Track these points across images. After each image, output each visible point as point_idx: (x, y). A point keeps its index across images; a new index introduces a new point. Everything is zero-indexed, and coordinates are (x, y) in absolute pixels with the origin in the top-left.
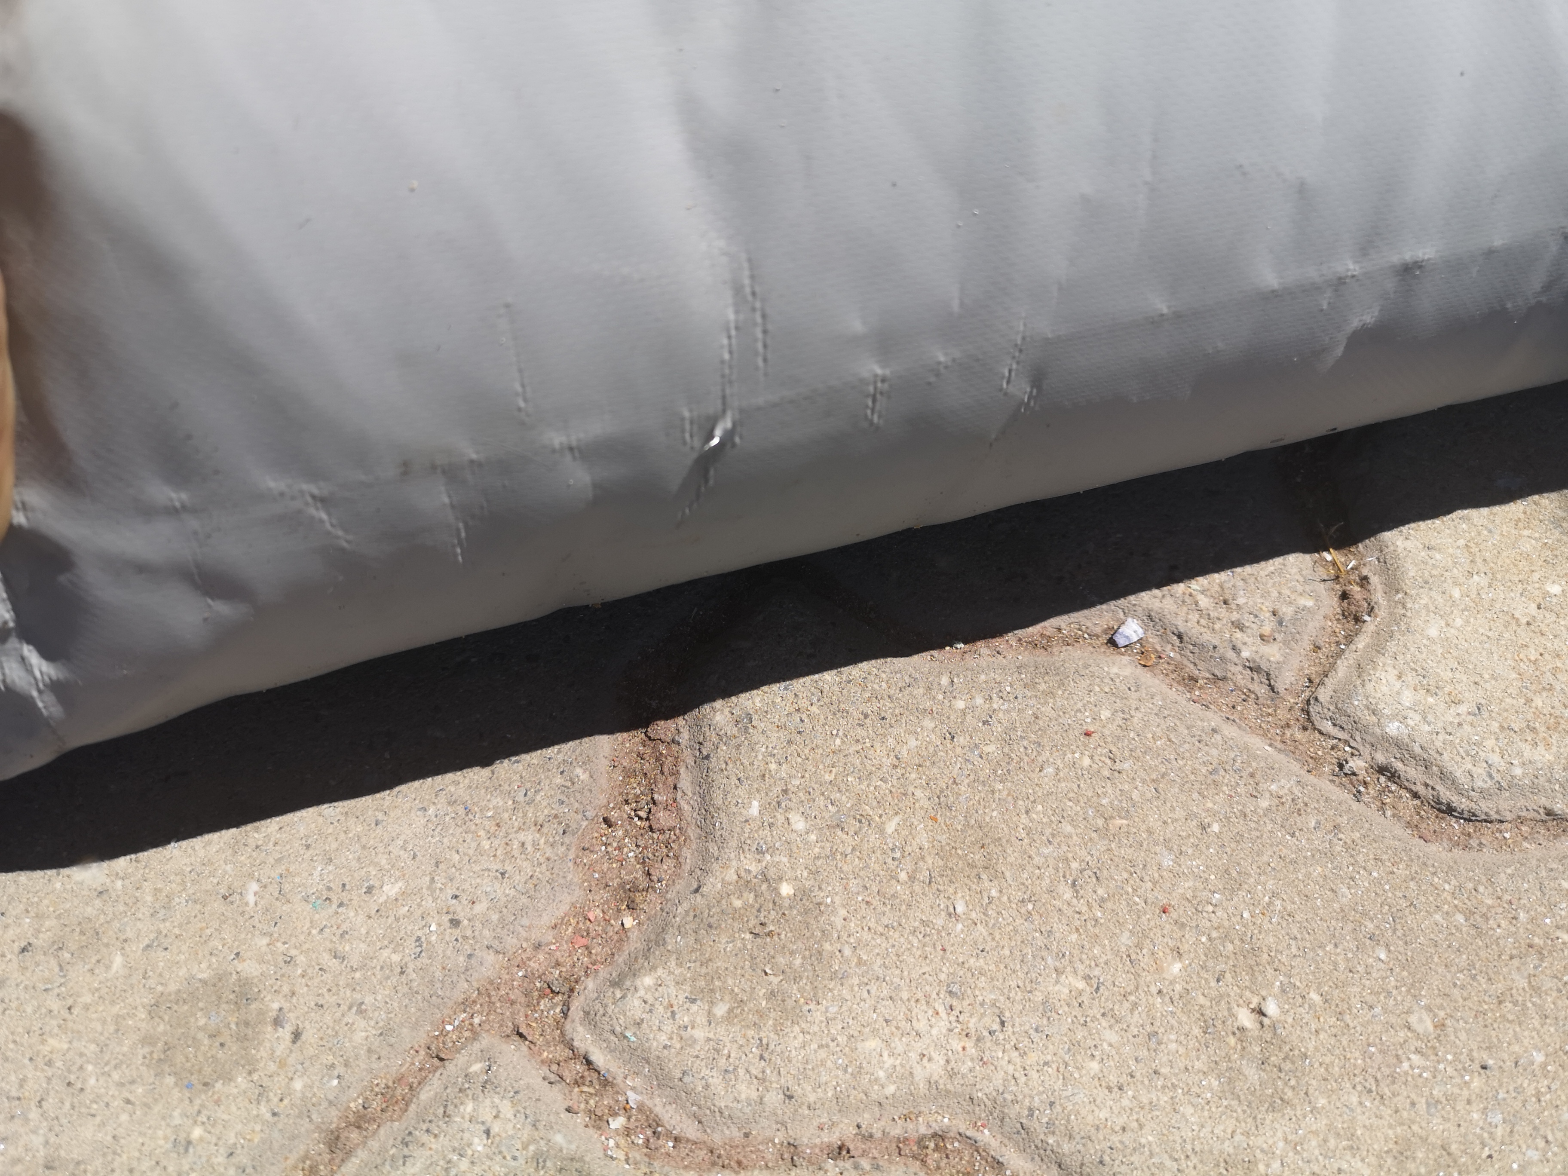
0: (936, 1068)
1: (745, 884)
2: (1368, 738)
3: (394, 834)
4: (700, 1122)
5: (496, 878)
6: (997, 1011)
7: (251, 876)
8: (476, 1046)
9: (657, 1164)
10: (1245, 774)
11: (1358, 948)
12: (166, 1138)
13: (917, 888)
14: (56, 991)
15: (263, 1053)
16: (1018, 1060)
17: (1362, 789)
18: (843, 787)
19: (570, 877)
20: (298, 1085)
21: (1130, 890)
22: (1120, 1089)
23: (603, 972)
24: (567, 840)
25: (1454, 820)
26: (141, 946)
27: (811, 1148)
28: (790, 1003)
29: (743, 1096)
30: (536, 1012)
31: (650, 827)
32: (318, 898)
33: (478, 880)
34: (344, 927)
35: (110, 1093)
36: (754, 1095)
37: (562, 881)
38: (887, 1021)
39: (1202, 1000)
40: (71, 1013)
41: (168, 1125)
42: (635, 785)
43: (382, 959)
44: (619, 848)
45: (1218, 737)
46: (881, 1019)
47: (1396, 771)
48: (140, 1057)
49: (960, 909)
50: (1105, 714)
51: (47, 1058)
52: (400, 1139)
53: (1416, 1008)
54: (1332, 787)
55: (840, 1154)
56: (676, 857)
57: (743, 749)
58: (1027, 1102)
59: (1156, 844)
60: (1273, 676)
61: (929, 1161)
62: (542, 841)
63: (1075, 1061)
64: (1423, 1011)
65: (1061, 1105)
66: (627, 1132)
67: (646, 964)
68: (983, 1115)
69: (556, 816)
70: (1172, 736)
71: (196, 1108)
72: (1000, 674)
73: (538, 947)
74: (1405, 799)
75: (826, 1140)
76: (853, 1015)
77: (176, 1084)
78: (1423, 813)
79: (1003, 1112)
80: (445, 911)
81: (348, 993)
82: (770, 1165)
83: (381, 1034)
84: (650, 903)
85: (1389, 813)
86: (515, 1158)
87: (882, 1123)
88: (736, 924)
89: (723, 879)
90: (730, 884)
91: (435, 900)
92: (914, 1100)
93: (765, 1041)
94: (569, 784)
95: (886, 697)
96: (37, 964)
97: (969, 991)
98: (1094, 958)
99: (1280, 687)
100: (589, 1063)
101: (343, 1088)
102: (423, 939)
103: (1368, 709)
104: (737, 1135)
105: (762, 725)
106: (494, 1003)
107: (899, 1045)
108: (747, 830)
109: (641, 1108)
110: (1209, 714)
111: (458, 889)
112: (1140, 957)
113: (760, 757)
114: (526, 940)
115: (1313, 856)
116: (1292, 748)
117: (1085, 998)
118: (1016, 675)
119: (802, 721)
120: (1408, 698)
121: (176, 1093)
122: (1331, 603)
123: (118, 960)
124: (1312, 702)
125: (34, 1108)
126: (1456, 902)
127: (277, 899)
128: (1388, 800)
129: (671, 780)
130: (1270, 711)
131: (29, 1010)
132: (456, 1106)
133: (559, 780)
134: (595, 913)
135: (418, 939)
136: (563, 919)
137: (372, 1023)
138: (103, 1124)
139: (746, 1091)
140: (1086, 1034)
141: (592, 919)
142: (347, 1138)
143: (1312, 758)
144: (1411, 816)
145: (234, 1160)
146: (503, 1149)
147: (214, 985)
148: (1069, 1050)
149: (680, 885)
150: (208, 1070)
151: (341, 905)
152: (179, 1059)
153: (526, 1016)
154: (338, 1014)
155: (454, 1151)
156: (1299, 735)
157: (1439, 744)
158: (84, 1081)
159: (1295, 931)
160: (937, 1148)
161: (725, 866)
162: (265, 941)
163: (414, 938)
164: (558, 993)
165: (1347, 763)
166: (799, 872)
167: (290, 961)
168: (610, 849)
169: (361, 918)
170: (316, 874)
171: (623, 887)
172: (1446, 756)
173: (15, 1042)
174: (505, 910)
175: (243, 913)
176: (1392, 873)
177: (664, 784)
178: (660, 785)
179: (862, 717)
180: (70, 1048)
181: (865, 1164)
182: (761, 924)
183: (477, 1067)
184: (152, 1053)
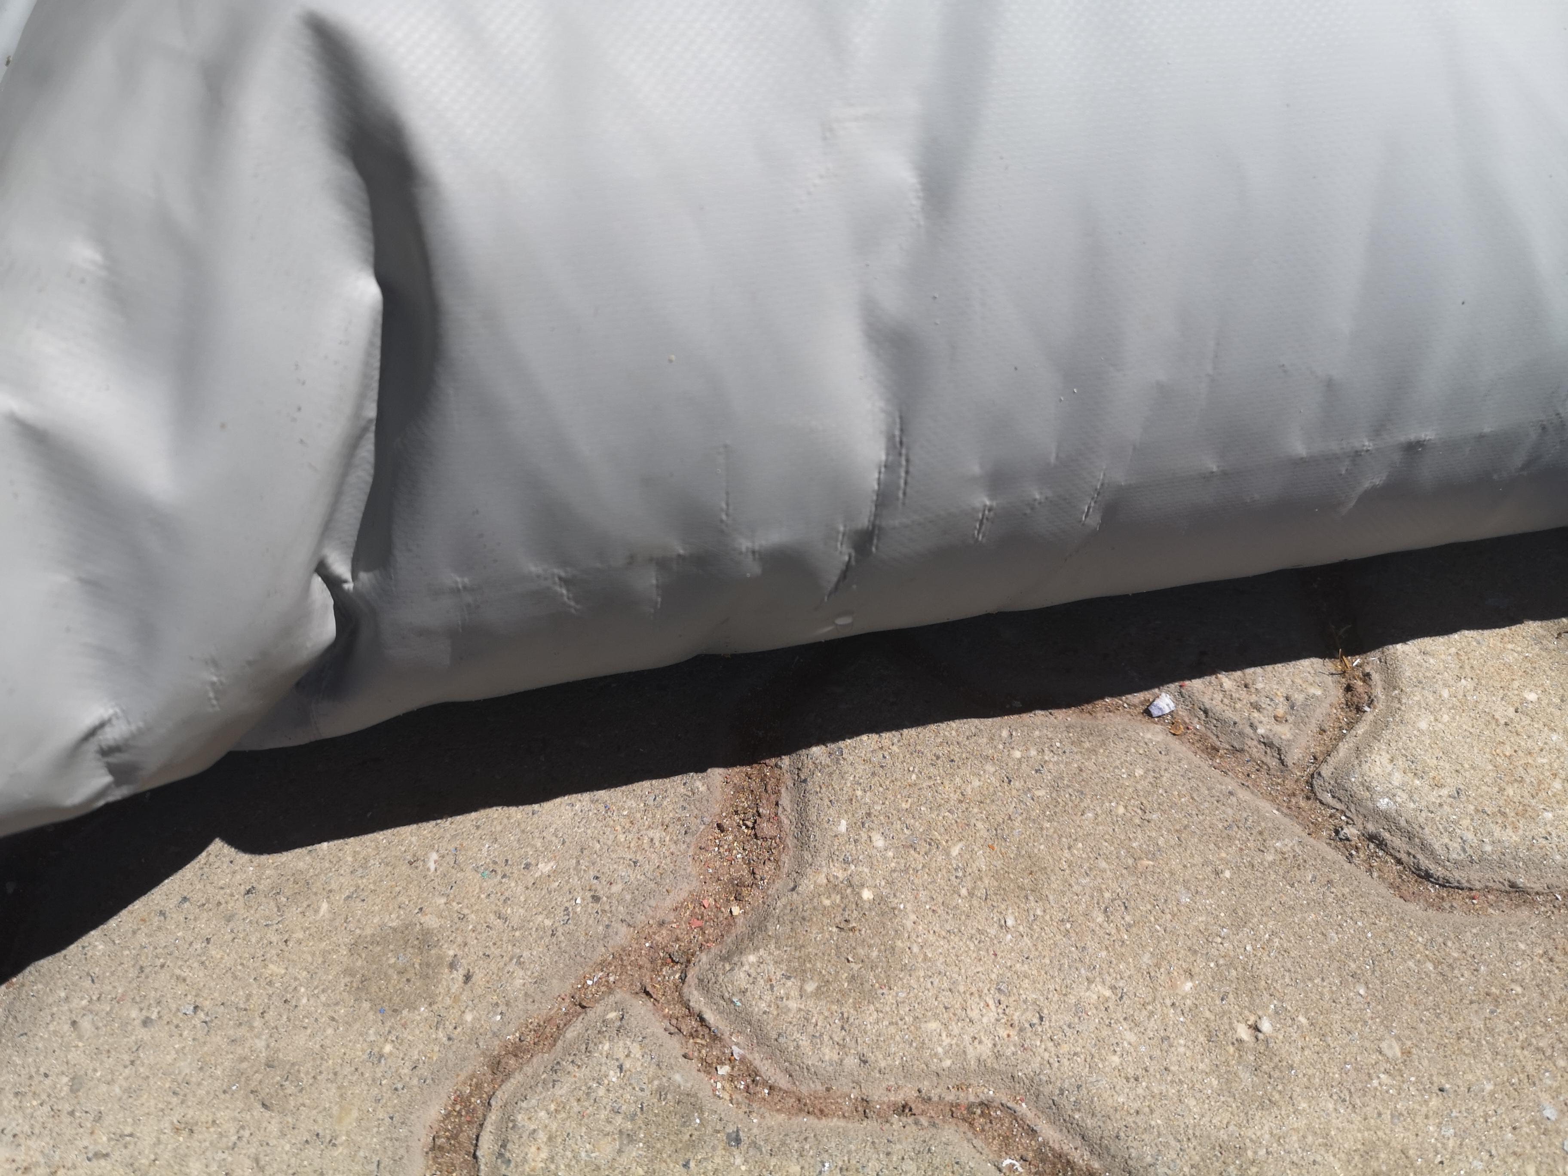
0: (985, 1049)
1: (832, 887)
2: (1361, 810)
3: (548, 823)
4: (790, 1076)
5: (630, 865)
6: (1038, 1009)
7: (432, 847)
8: (611, 999)
9: (755, 1106)
10: (1254, 832)
11: (1341, 983)
12: (363, 1050)
13: (975, 902)
14: (275, 927)
15: (441, 990)
16: (1053, 1049)
17: (1354, 852)
18: (917, 815)
19: (689, 870)
20: (469, 1017)
21: (1152, 919)
22: (1136, 1079)
23: (715, 949)
24: (688, 839)
25: (1430, 885)
26: (343, 897)
27: (881, 1104)
28: (867, 987)
29: (827, 1058)
30: (659, 976)
31: (755, 835)
32: (486, 869)
33: (615, 866)
34: (506, 894)
35: (319, 1011)
36: (836, 1057)
37: (683, 872)
38: (946, 1008)
39: (1208, 1014)
40: (287, 946)
41: (365, 1040)
42: (743, 800)
43: (537, 923)
44: (730, 850)
45: (1234, 799)
46: (941, 1006)
47: (1383, 839)
48: (343, 985)
49: (1010, 923)
50: (1139, 772)
51: (268, 980)
52: (549, 1067)
53: (1387, 1036)
54: (1328, 849)
55: (903, 1111)
56: (776, 861)
57: (835, 777)
58: (1058, 1084)
59: (1177, 882)
60: (1283, 751)
61: (976, 1125)
62: (668, 838)
63: (1100, 1054)
64: (1393, 1039)
65: (1087, 1088)
66: (732, 1078)
67: (751, 945)
68: (1022, 1091)
69: (679, 819)
70: (1195, 796)
71: (387, 1029)
72: (1052, 732)
73: (662, 924)
74: (1390, 864)
75: (893, 1099)
76: (919, 1000)
77: (371, 1008)
78: (1404, 877)
79: (1038, 1090)
80: (588, 888)
81: (510, 948)
82: (846, 1114)
83: (536, 982)
84: (754, 896)
85: (1375, 875)
86: (642, 1090)
87: (938, 1090)
88: (825, 919)
89: (815, 882)
90: (821, 886)
91: (580, 879)
92: (966, 1074)
93: (846, 1015)
94: (690, 794)
95: (955, 743)
96: (260, 904)
97: (1015, 990)
98: (1120, 973)
99: (1289, 761)
100: (702, 1020)
101: (505, 1023)
102: (570, 910)
103: (1363, 785)
104: (820, 1088)
105: (851, 758)
106: (625, 966)
107: (955, 1029)
108: (836, 844)
109: (743, 1060)
110: (1227, 780)
111: (599, 871)
112: (1159, 975)
113: (849, 785)
114: (653, 918)
115: (1308, 904)
116: (1295, 813)
117: (1111, 1004)
118: (1065, 733)
119: (884, 757)
120: (1397, 778)
121: (371, 1015)
122: (1337, 694)
123: (325, 906)
124: (1315, 776)
125: (258, 1019)
126: (1427, 952)
127: (453, 867)
128: (1375, 864)
129: (773, 798)
130: (1279, 781)
131: (254, 940)
132: (595, 1044)
133: (682, 790)
134: (709, 902)
135: (566, 909)
136: (682, 904)
137: (529, 973)
138: (312, 1035)
139: (829, 1054)
140: (1110, 1033)
141: (706, 906)
142: (507, 1063)
143: (1312, 823)
144: (1394, 879)
145: (416, 1072)
146: (633, 1081)
147: (402, 933)
148: (1095, 1045)
149: (779, 884)
150: (396, 999)
151: (504, 876)
152: (374, 989)
153: (652, 979)
154: (501, 964)
155: (594, 1080)
156: (1302, 803)
157: (1421, 820)
158: (298, 999)
159: (1289, 965)
160: (982, 1114)
161: (817, 871)
162: (443, 900)
163: (563, 908)
164: (677, 963)
165: (1342, 829)
166: (878, 881)
167: (463, 918)
168: (721, 850)
169: (520, 888)
170: (485, 849)
171: (732, 883)
172: (1427, 830)
173: (242, 964)
174: (636, 892)
175: (425, 877)
176: (1375, 924)
177: (768, 800)
178: (764, 801)
179: (935, 758)
180: (286, 973)
181: (924, 1121)
182: (846, 921)
183: (612, 1015)
184: (352, 982)
